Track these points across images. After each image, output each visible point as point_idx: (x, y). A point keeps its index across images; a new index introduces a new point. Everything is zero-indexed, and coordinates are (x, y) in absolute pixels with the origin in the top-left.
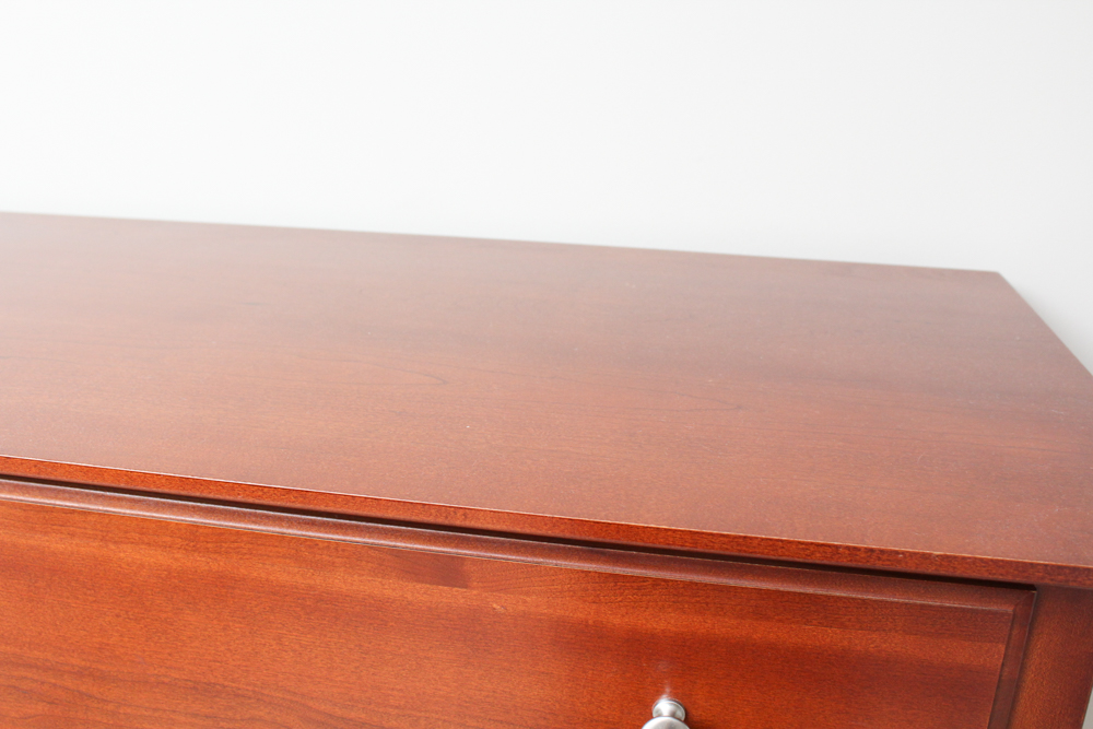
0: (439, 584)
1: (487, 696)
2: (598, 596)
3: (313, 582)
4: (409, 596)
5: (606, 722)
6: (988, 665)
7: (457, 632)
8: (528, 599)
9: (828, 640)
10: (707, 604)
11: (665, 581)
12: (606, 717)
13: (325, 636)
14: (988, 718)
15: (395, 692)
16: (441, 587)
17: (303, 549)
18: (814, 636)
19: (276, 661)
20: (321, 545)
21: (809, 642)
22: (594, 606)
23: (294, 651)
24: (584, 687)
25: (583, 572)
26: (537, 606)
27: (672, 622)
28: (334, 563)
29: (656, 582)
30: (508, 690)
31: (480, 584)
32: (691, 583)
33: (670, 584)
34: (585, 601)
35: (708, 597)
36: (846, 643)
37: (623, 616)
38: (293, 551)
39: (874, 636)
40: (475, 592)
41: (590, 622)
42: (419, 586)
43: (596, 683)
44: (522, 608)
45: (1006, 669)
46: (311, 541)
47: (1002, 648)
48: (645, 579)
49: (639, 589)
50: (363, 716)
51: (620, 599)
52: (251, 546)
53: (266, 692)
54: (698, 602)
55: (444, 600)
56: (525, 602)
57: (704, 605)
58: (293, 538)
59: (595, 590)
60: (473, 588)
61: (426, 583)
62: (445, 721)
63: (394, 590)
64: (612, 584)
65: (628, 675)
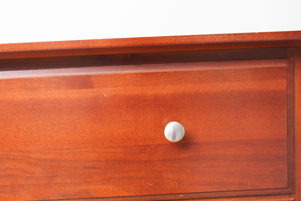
0: (82, 88)
1: (104, 136)
2: (142, 83)
3: (32, 97)
4: (70, 96)
5: (150, 139)
6: (282, 89)
7: (90, 108)
8: (116, 89)
9: (226, 88)
10: (181, 79)
11: (165, 72)
12: (150, 136)
13: (37, 121)
14: (286, 111)
15: (66, 142)
16: (82, 90)
17: (27, 83)
18: (221, 87)
19: (16, 137)
20: (35, 80)
21: (219, 90)
22: (141, 88)
23: (24, 131)
24: (140, 124)
25: (135, 74)
26: (120, 91)
27: (170, 89)
28: (40, 87)
29: (162, 74)
30: (111, 131)
31: (98, 86)
32: (175, 72)
33: (167, 73)
34: (137, 86)
35: (181, 77)
36: (232, 88)
37: (152, 90)
38: (23, 84)
39: (241, 83)
40: (96, 89)
41: (140, 95)
42: (74, 91)
43: (145, 121)
44: (114, 93)
45: (288, 91)
46: (31, 79)
47: (285, 81)
48: (158, 73)
49: (156, 77)
50: (53, 156)
51: (150, 83)
52: (6, 85)
53: (11, 154)
54: (178, 79)
55: (84, 95)
56: (115, 90)
57: (180, 80)
58: (23, 79)
59: (140, 81)
60: (95, 88)
61: (77, 89)
62: (87, 152)
63: (64, 94)
64: (147, 77)
65: (156, 115)
